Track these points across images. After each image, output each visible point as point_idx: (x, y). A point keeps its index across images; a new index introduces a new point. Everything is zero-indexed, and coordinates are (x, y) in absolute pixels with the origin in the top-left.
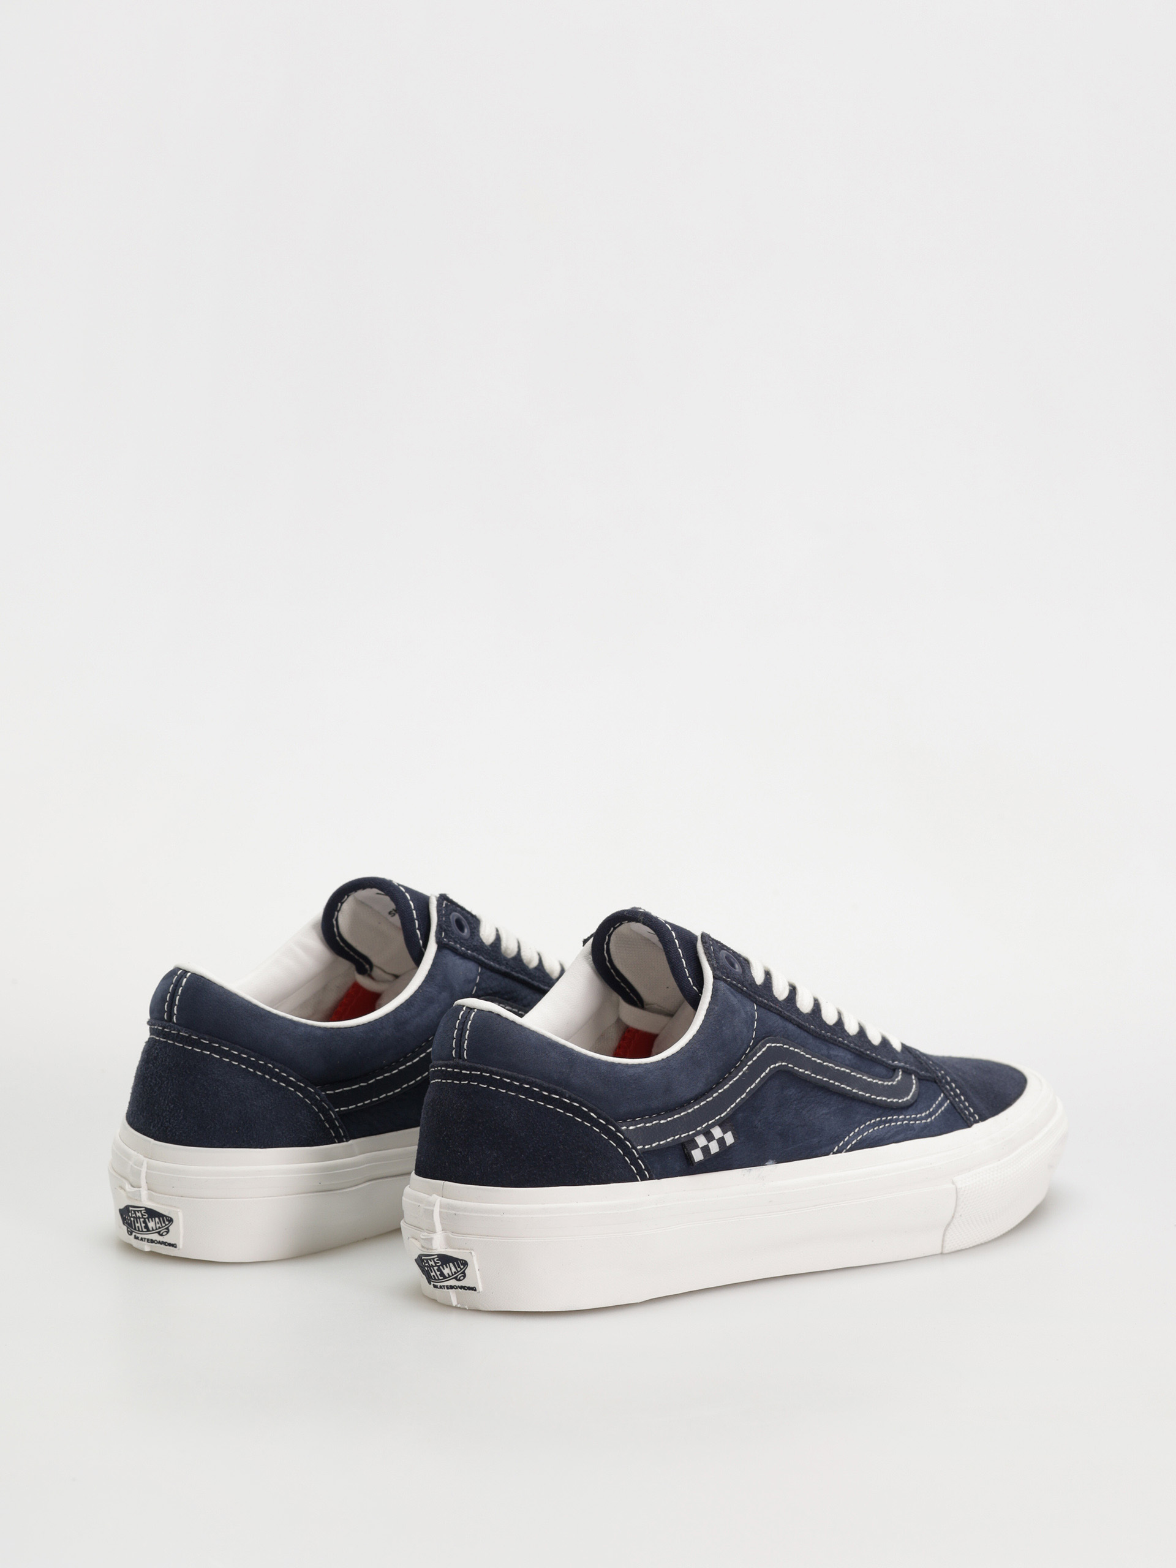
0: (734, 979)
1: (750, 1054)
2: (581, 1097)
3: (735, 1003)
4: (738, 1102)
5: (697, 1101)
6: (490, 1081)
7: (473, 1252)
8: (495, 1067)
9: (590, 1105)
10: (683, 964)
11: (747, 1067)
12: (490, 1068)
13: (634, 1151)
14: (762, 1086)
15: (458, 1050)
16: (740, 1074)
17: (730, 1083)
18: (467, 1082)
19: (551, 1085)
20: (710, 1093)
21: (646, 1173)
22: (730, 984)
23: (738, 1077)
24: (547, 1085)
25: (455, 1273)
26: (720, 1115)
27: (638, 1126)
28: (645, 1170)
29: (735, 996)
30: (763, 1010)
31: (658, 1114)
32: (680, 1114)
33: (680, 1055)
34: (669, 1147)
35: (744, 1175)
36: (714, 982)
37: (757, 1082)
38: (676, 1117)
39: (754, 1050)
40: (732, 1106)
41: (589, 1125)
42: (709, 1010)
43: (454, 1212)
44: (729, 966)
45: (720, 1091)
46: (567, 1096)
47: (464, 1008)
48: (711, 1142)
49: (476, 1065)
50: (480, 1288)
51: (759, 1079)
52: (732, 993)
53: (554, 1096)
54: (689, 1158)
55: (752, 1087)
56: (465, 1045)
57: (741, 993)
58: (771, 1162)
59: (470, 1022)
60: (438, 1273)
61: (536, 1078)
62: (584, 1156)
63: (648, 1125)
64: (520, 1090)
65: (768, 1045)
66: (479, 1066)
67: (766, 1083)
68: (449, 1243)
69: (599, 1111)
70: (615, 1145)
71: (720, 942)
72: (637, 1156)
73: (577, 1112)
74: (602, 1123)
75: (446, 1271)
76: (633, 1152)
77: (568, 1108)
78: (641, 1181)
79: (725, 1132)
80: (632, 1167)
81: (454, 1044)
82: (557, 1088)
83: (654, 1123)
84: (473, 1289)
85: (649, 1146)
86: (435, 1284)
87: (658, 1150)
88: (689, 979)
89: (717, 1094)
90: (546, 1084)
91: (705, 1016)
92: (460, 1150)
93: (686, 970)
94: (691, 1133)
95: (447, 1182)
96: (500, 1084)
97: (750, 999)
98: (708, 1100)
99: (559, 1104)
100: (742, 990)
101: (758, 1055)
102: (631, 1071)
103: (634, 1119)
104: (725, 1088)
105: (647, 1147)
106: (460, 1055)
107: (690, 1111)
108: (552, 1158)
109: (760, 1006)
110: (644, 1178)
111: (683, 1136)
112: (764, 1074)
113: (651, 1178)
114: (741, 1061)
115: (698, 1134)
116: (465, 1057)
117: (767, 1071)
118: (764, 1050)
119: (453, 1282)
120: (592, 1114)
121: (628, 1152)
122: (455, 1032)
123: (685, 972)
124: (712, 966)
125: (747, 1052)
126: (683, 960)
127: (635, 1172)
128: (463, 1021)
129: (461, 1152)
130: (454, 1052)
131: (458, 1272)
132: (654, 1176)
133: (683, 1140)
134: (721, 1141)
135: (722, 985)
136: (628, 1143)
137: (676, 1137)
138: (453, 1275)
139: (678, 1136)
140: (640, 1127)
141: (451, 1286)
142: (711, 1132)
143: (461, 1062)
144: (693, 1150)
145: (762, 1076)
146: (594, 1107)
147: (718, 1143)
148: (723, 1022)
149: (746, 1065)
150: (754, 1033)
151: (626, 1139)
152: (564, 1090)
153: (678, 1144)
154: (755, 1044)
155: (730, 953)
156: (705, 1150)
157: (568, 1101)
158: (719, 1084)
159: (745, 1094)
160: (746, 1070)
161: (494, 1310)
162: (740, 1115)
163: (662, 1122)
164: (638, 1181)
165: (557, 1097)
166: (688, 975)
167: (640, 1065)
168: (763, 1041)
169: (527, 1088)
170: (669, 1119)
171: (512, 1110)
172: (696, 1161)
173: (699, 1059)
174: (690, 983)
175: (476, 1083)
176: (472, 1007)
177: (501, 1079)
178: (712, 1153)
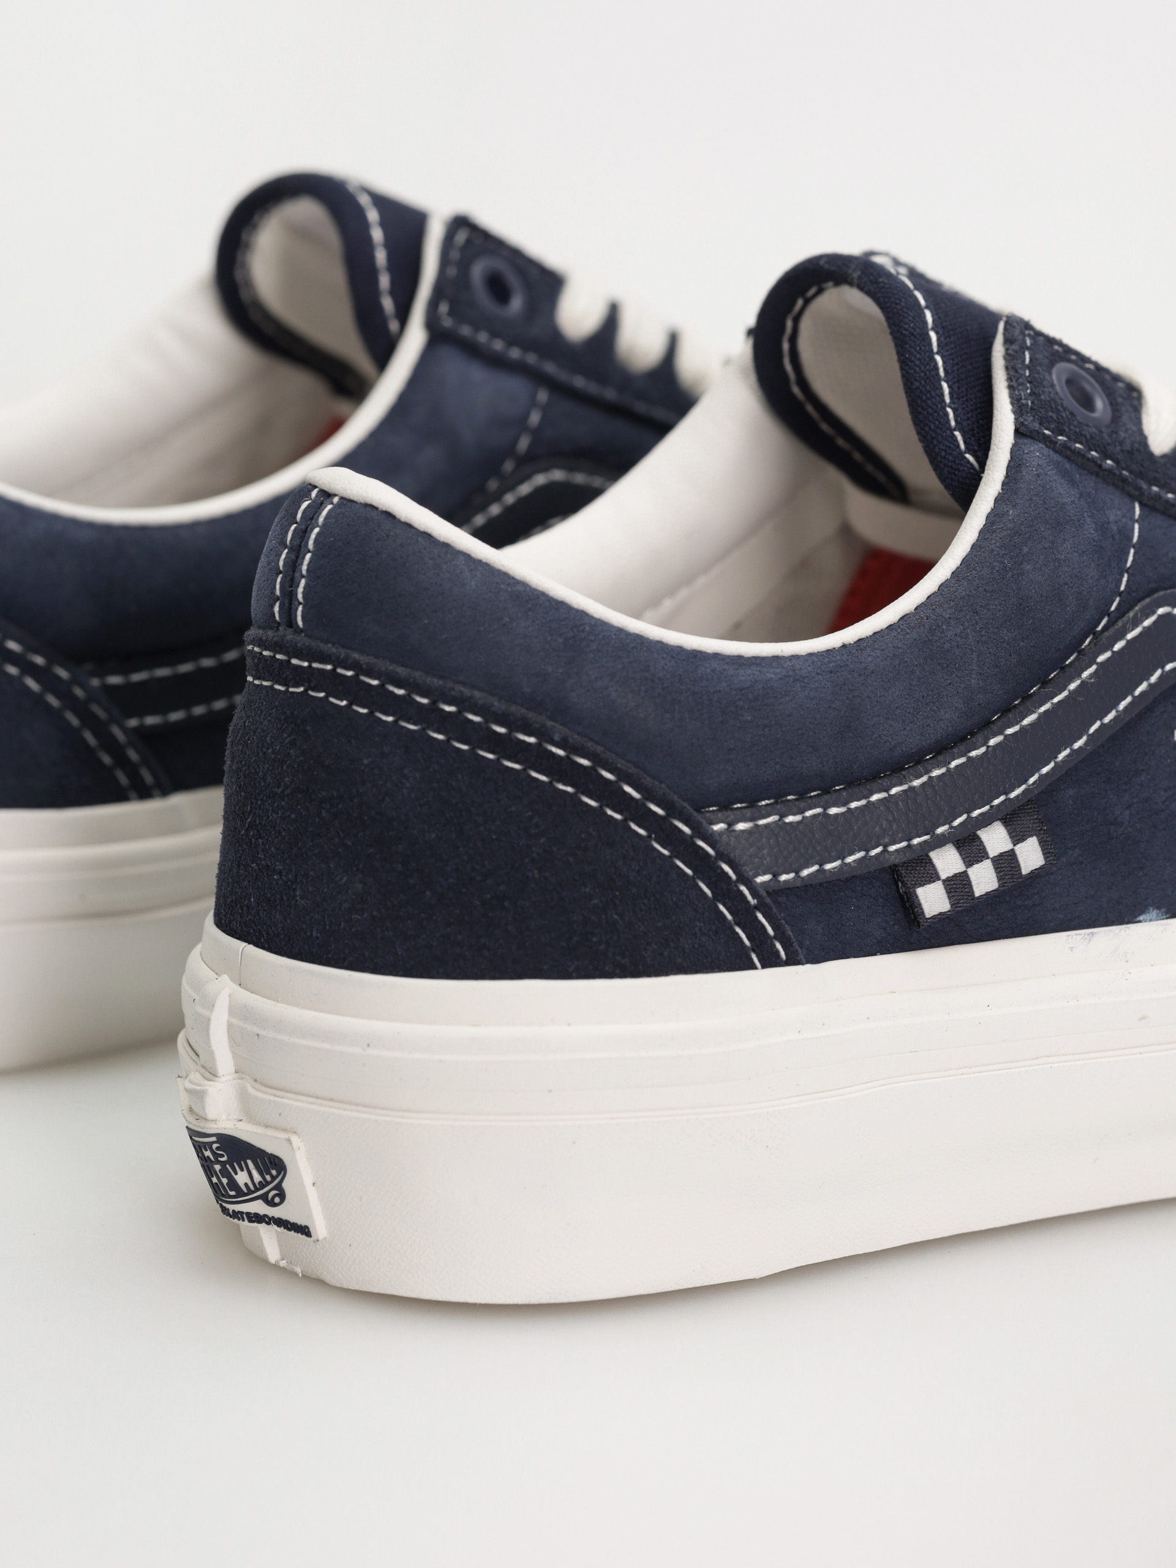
0: (1078, 437)
1: (1107, 634)
2: (598, 743)
3: (1068, 500)
4: (1063, 761)
5: (941, 758)
6: (355, 691)
7: (295, 1139)
8: (368, 655)
9: (621, 764)
10: (942, 395)
11: (1094, 667)
12: (356, 655)
13: (743, 888)
14: (1140, 717)
15: (287, 601)
16: (1073, 686)
17: (1043, 709)
18: (301, 689)
19: (513, 708)
20: (980, 737)
21: (778, 946)
22: (1065, 452)
23: (1065, 693)
24: (503, 707)
25: (261, 1185)
26: (1006, 793)
27: (762, 822)
28: (775, 937)
29: (1073, 482)
30: (1158, 520)
31: (826, 791)
32: (887, 790)
33: (894, 633)
34: (853, 877)
35: (1072, 949)
36: (1014, 445)
37: (1122, 705)
38: (875, 797)
39: (1120, 623)
40: (1045, 770)
41: (618, 817)
42: (993, 518)
43: (255, 1029)
44: (1070, 401)
45: (1010, 731)
46: (557, 738)
47: (314, 493)
48: (976, 866)
49: (322, 646)
50: (320, 1229)
51: (1129, 699)
52: (1064, 473)
53: (522, 737)
54: (910, 907)
55: (1107, 720)
56: (300, 590)
57: (1097, 475)
58: (1154, 913)
59: (317, 530)
60: (225, 1181)
61: (473, 687)
62: (595, 901)
63: (790, 819)
64: (431, 717)
65: (1161, 611)
66: (329, 648)
67: (1149, 709)
68: (248, 1110)
69: (647, 781)
70: (689, 872)
71: (1060, 343)
72: (753, 901)
73: (586, 781)
74: (655, 813)
75: (242, 1178)
76: (741, 893)
77: (562, 770)
78: (763, 967)
79: (1017, 838)
80: (738, 930)
81: (278, 587)
82: (531, 715)
83: (809, 813)
84: (305, 1231)
85: (792, 875)
86: (224, 1205)
87: (821, 884)
88: (957, 433)
89: (999, 739)
90: (498, 705)
91: (981, 532)
92: (279, 867)
93: (949, 410)
94: (916, 841)
95: (251, 947)
96: (380, 700)
97: (1123, 490)
98: (973, 754)
99: (537, 758)
100: (1100, 466)
101: (1129, 636)
102: (744, 676)
103: (752, 803)
104: (1026, 722)
105: (784, 877)
106: (290, 622)
107: (916, 783)
108: (506, 904)
109: (1153, 509)
110: (770, 961)
111: (892, 848)
112: (1143, 687)
113: (792, 960)
114: (1080, 652)
115: (939, 842)
116: (300, 623)
117: (1153, 679)
118: (1147, 623)
119: (258, 1207)
120: (628, 789)
121: (725, 891)
122: (283, 556)
123: (947, 414)
124: (1016, 401)
125: (1099, 628)
126: (945, 385)
127: (747, 942)
128: (303, 527)
129: (280, 873)
130: (276, 609)
131: (268, 1183)
132: (801, 957)
133: (893, 860)
134: (1006, 863)
135: (1036, 452)
136: (726, 868)
137: (873, 853)
138: (257, 1190)
139: (879, 849)
140: (766, 826)
141: (256, 1215)
142: (979, 838)
143: (290, 636)
144: (922, 885)
145: (1137, 692)
146: (633, 770)
147: (996, 868)
148: (1025, 550)
149: (1093, 662)
150: (1125, 579)
151: (722, 856)
152: (549, 723)
153: (882, 870)
154: (1122, 611)
155: (1087, 370)
156: (958, 885)
157: (561, 752)
158: (1008, 711)
159: (1085, 738)
160: (1091, 676)
161: (356, 1287)
162: (1071, 792)
163: (833, 811)
164: (755, 968)
165: (532, 740)
166: (953, 423)
167: (776, 659)
168: (1148, 600)
169: (450, 713)
170: (853, 805)
171: (406, 771)
172: (928, 916)
173: (947, 646)
174: (958, 446)
175: (322, 695)
176: (330, 491)
177: (382, 686)
178: (977, 894)
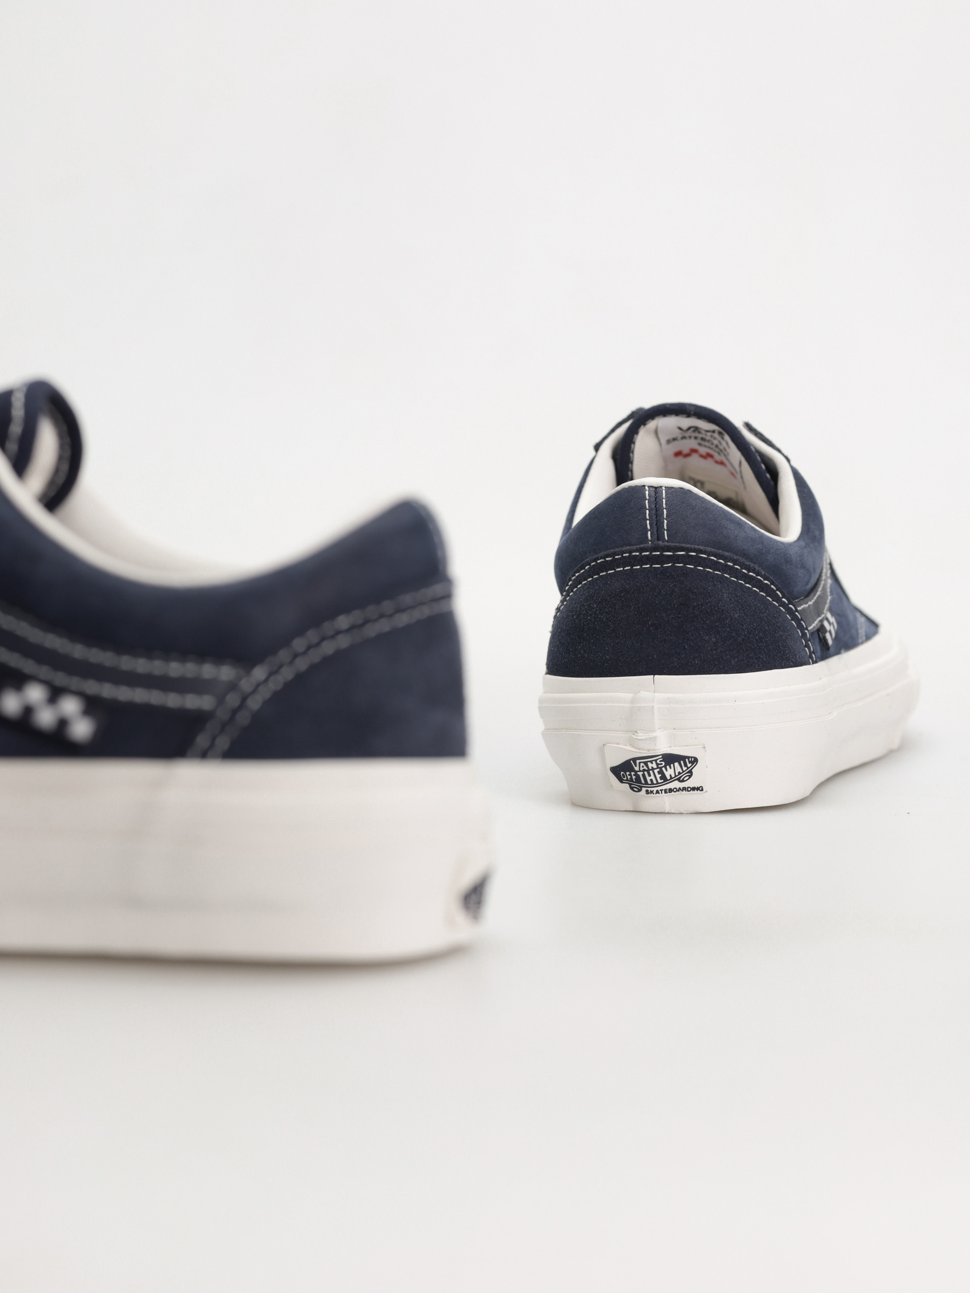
2: (772, 576)
7: (707, 746)
8: (702, 545)
9: (770, 578)
12: (696, 546)
15: (655, 530)
18: (670, 564)
25: (679, 773)
41: (777, 604)
46: (762, 574)
50: (708, 786)
53: (752, 574)
59: (664, 500)
60: (659, 776)
62: (783, 637)
66: (677, 545)
69: (783, 590)
70: (796, 626)
72: (808, 637)
74: (785, 602)
75: (669, 772)
76: (806, 633)
77: (761, 586)
80: (806, 649)
84: (699, 789)
99: (755, 582)
106: (658, 535)
108: (763, 640)
115: (824, 618)
116: (666, 538)
119: (675, 785)
120: (779, 593)
127: (808, 654)
131: (683, 772)
136: (803, 624)
138: (676, 776)
141: (671, 789)
142: (827, 617)
151: (802, 619)
152: (760, 568)
156: (831, 634)
157: (762, 580)
169: (731, 566)
172: (830, 645)
175: (681, 565)
